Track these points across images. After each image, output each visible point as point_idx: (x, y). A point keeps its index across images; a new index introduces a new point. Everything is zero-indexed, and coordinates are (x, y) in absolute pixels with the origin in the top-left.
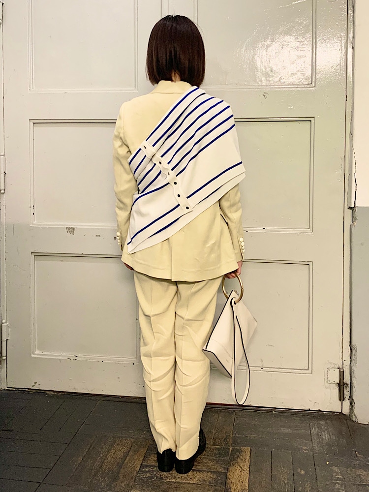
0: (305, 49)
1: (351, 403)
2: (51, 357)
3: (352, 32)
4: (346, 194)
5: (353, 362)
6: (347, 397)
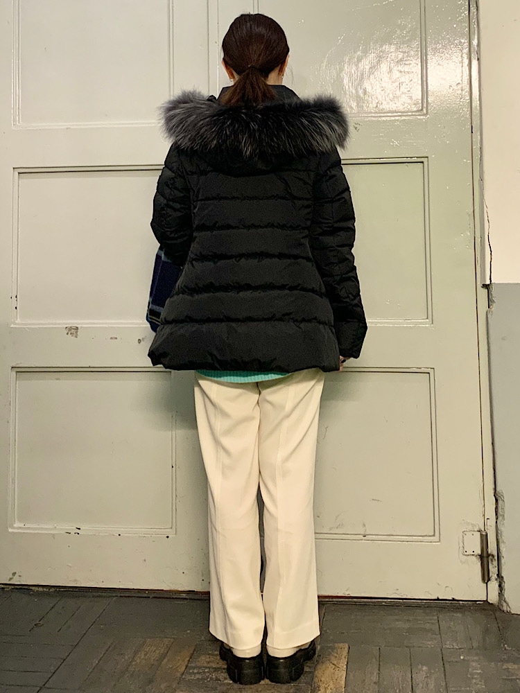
0: (411, 62)
1: (500, 586)
2: (40, 532)
3: (476, 37)
4: (478, 267)
5: (500, 518)
6: (494, 575)
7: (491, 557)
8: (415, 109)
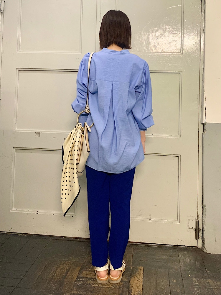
0: (177, 33)
1: (203, 241)
2: (22, 212)
3: (203, 24)
4: (200, 116)
5: (204, 215)
6: (200, 237)
7: (199, 230)
8: (178, 52)
